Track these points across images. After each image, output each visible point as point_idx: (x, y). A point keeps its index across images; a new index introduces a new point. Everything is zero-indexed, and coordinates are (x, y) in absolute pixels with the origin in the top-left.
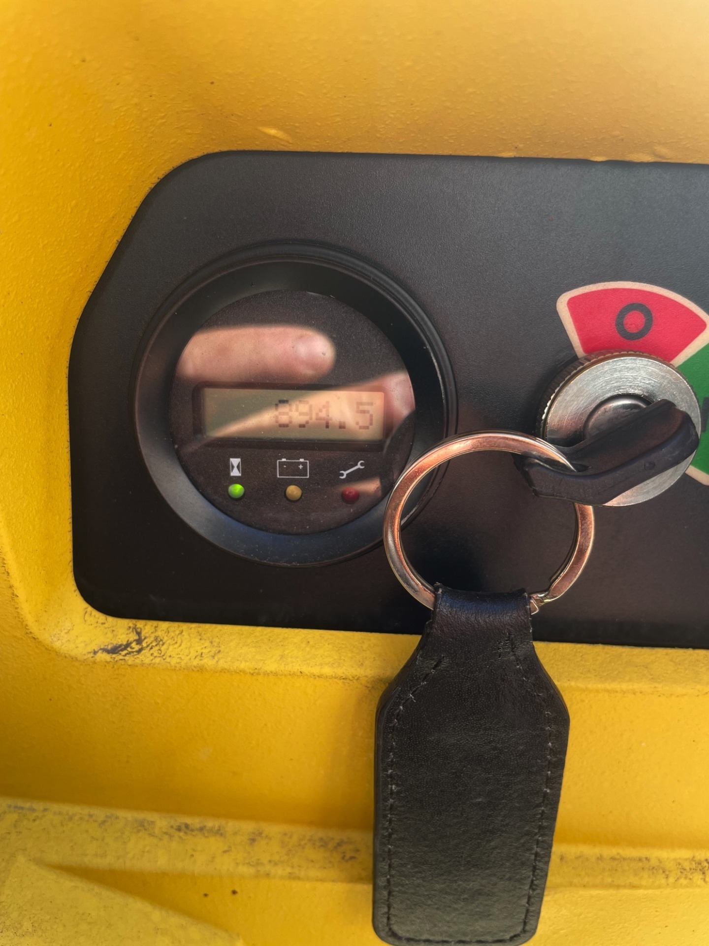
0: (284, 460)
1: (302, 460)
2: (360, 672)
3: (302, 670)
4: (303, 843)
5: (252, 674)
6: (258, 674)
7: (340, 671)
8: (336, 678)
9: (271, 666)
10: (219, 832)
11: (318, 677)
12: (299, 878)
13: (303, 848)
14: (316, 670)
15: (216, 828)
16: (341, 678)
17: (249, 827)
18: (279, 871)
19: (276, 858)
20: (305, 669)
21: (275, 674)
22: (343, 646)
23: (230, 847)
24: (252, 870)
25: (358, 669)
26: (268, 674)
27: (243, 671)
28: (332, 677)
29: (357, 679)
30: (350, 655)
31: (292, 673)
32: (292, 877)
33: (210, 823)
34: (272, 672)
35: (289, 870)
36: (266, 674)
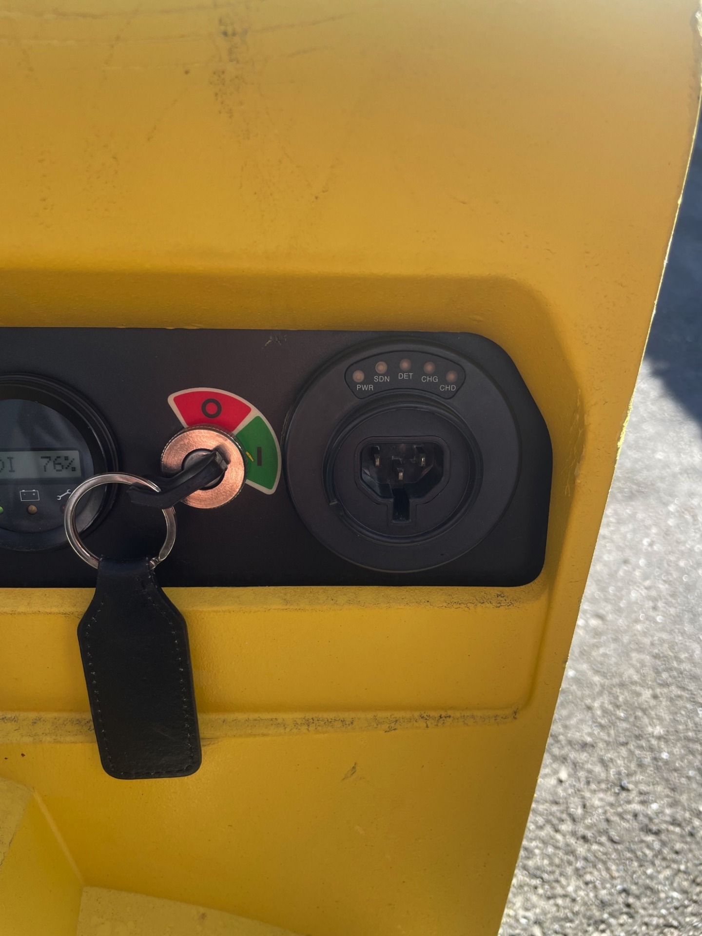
0: (23, 491)
1: (34, 490)
2: (73, 609)
3: (40, 610)
4: (65, 723)
5: (11, 614)
6: (15, 614)
7: (62, 610)
8: (59, 614)
9: (22, 609)
10: (14, 720)
11: (50, 613)
12: (60, 742)
13: (65, 725)
14: (48, 610)
15: (13, 718)
16: (63, 614)
17: (33, 715)
18: (48, 738)
19: (47, 731)
20: (42, 610)
21: (25, 613)
22: (66, 596)
23: (19, 727)
24: (31, 739)
25: (73, 608)
26: (20, 614)
27: (5, 613)
28: (57, 613)
29: (72, 614)
30: (69, 600)
31: (34, 612)
32: (56, 742)
33: (9, 715)
34: (22, 612)
35: (54, 737)
36: (19, 614)
